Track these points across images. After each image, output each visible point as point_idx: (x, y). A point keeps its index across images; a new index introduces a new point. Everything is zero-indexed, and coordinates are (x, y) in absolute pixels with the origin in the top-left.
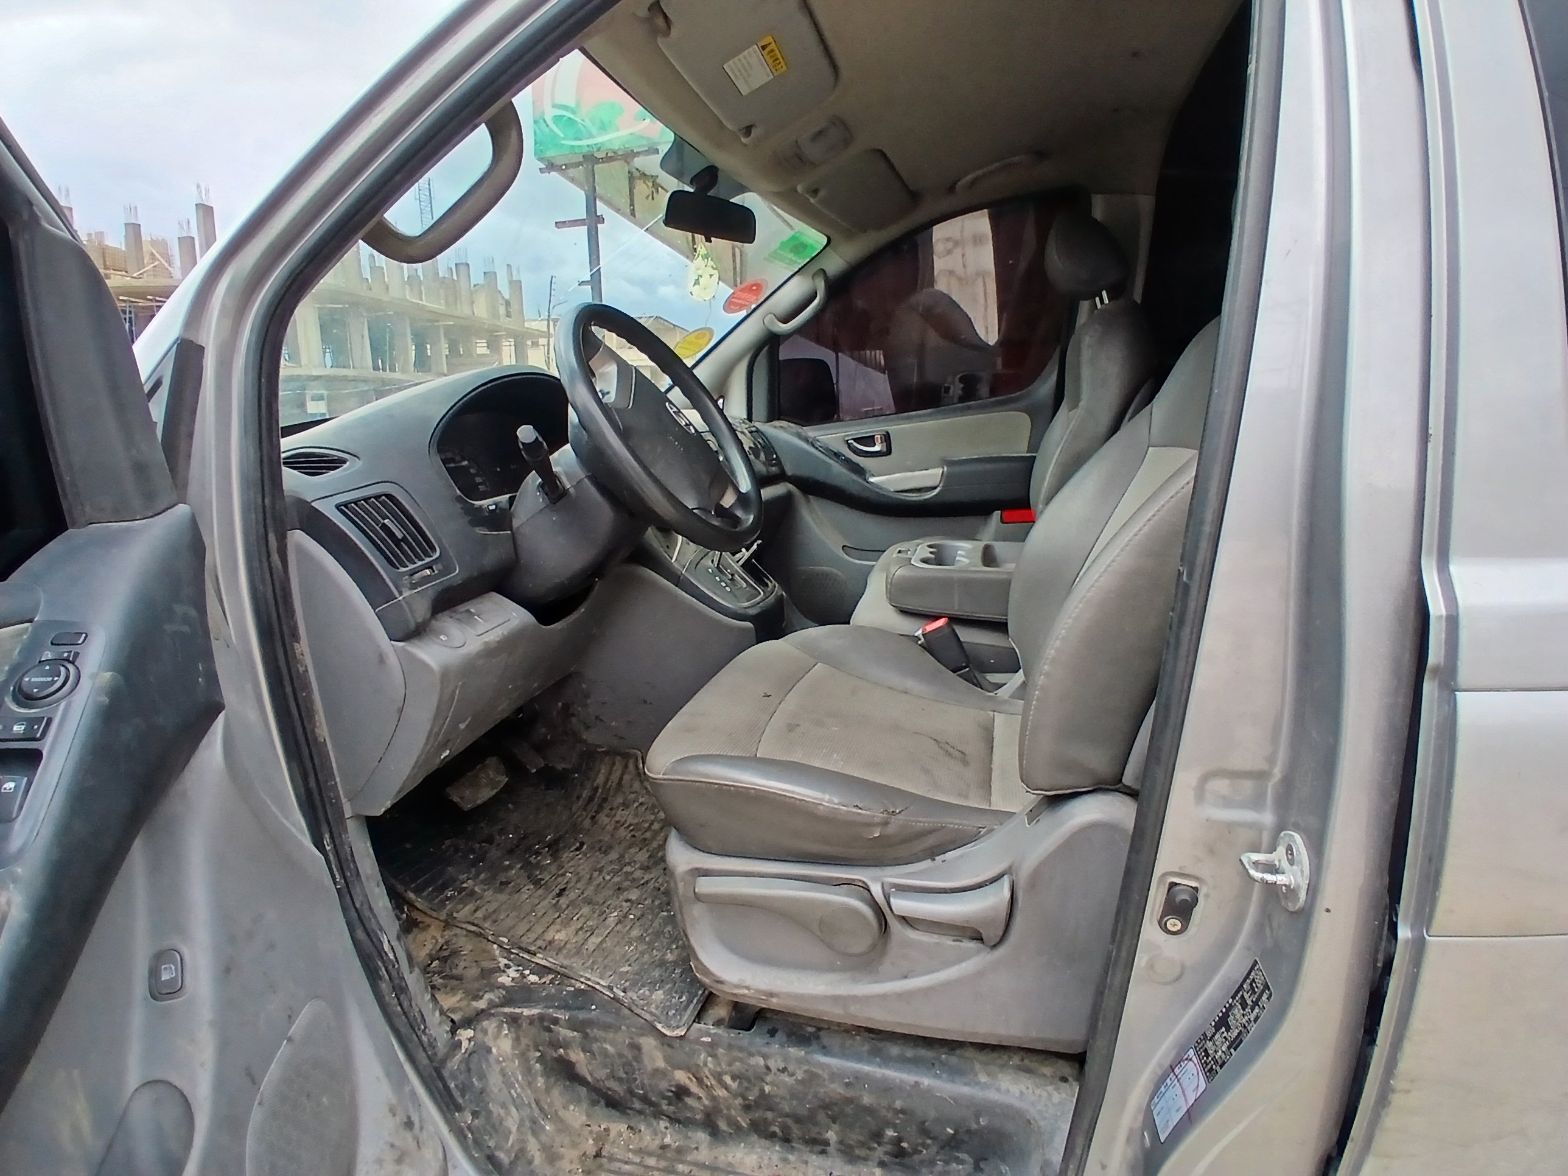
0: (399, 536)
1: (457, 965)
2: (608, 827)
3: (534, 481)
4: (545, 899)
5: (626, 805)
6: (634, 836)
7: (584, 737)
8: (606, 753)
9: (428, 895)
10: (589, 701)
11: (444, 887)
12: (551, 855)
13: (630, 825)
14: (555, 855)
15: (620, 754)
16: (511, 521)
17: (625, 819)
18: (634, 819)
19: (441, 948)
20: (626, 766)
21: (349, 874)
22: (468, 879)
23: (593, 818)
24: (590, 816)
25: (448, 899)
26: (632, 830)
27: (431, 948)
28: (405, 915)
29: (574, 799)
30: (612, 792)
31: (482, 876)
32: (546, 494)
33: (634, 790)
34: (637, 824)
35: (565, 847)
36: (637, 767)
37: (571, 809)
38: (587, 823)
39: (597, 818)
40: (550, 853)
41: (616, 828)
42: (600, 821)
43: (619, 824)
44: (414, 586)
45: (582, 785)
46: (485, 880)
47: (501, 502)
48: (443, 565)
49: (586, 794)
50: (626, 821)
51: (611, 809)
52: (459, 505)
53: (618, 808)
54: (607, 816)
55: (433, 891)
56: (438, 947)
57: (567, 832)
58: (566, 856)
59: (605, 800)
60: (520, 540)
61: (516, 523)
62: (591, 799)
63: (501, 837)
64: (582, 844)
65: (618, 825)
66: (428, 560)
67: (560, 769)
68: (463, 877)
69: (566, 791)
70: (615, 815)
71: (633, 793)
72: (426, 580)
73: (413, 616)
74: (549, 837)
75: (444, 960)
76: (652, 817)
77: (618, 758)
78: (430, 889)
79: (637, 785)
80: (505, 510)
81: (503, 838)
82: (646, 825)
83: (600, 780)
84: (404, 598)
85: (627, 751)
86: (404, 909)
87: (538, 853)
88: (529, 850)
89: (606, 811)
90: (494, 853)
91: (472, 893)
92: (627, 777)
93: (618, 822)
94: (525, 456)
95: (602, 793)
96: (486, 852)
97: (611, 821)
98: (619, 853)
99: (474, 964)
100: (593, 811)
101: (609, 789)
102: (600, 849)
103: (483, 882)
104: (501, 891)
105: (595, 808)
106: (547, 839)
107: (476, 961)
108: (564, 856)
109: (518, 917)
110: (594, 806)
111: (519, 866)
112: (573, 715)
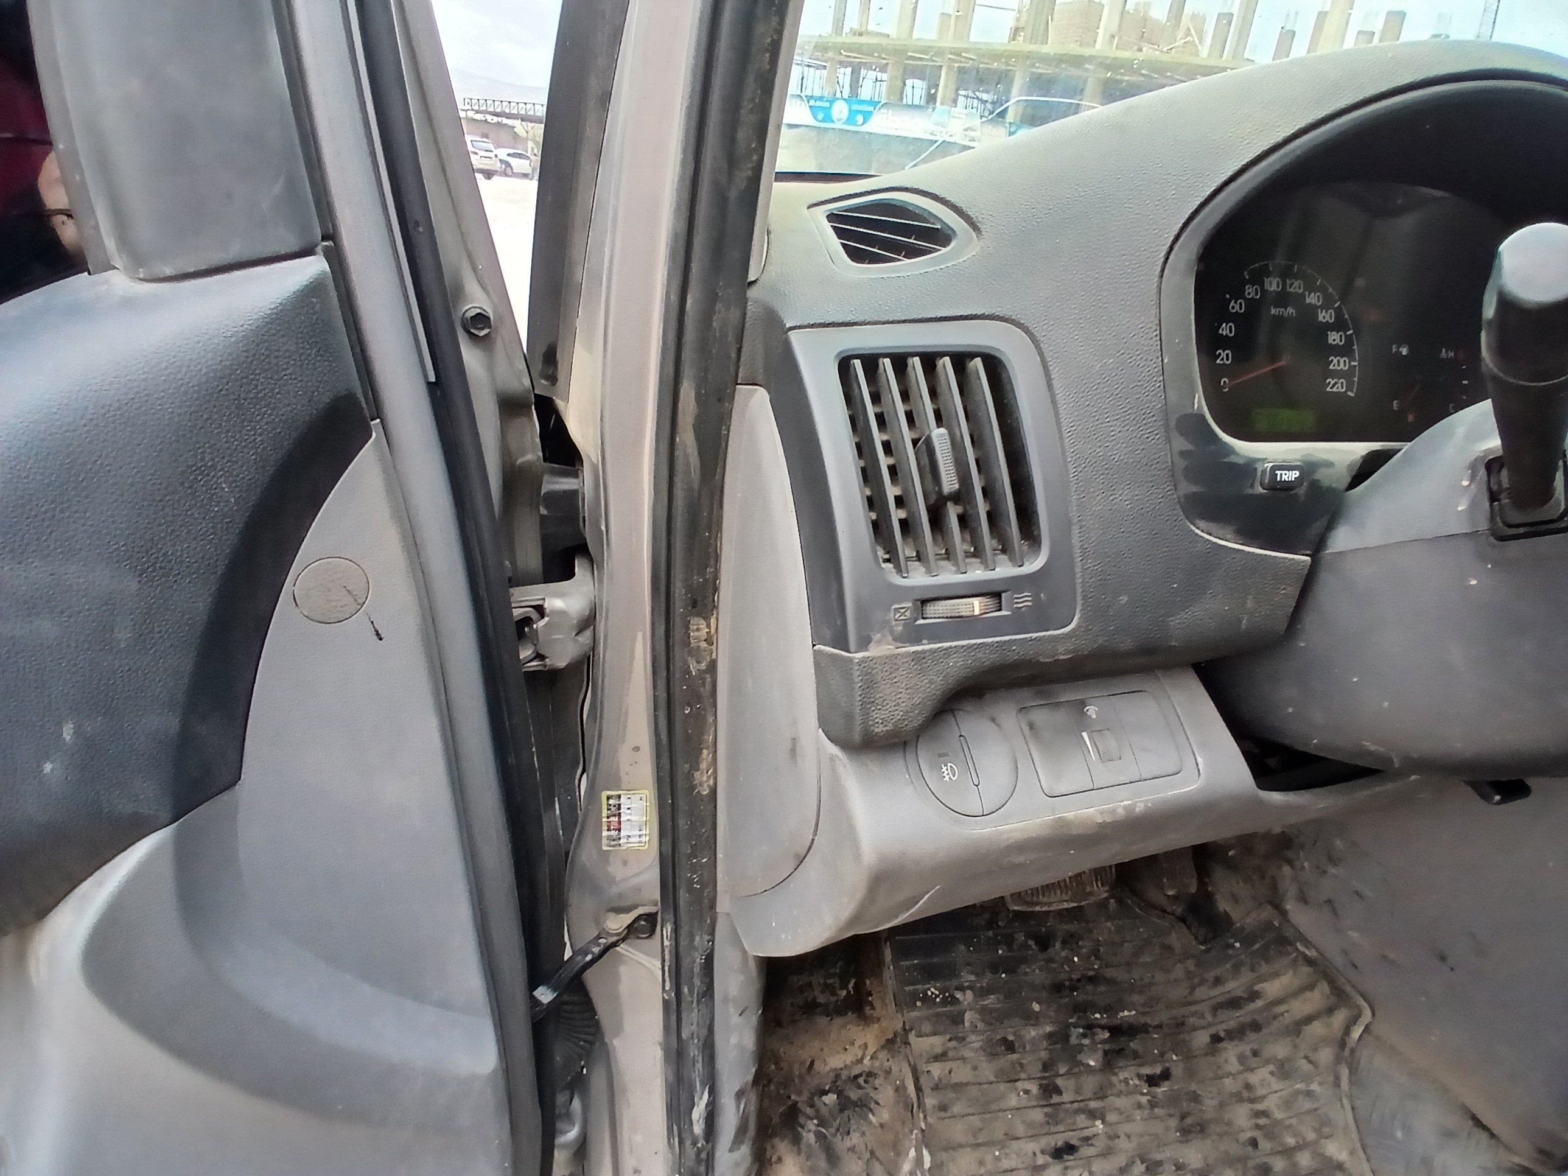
0: (949, 482)
1: (849, 1133)
2: (1227, 1081)
3: (1474, 436)
4: (1033, 1137)
5: (1284, 1070)
6: (1254, 1143)
7: (1288, 907)
8: (1310, 962)
9: (908, 969)
10: (1333, 870)
11: (931, 973)
12: (1106, 1053)
13: (1265, 1114)
14: (1111, 1060)
15: (1332, 983)
16: (1330, 526)
17: (1264, 1092)
18: (1279, 1107)
19: (856, 1077)
20: (1330, 1011)
21: (686, 990)
22: (970, 988)
23: (1216, 1039)
24: (1213, 1031)
25: (926, 999)
26: (1258, 1127)
27: (848, 1062)
28: (844, 993)
29: (1211, 975)
30: (1275, 1026)
31: (991, 1000)
32: (1493, 497)
33: (1313, 1057)
34: (1277, 1123)
35: (1136, 1055)
36: (1347, 1031)
37: (1193, 988)
38: (1202, 1039)
39: (1221, 1045)
40: (1107, 1047)
41: (1238, 1098)
42: (1224, 1056)
43: (1247, 1094)
44: (914, 634)
45: (1237, 968)
46: (992, 1010)
47: (1329, 464)
48: (1036, 598)
49: (1234, 986)
50: (1264, 1097)
51: (1255, 1054)
52: (1181, 443)
53: (1267, 1062)
54: (1241, 1059)
55: (916, 967)
56: (856, 1071)
57: (1160, 1026)
58: (1127, 1074)
59: (1256, 1027)
60: (1327, 587)
61: (1342, 539)
62: (1234, 1003)
63: (1063, 950)
64: (1166, 1075)
65: (1245, 1095)
66: (1004, 570)
67: (1221, 909)
68: (968, 977)
69: (1207, 951)
70: (1252, 1070)
71: (1310, 1062)
72: (963, 625)
73: (866, 714)
74: (1126, 1013)
75: (845, 1104)
76: (1311, 1136)
77: (1324, 987)
78: (916, 962)
79: (1325, 1055)
80: (1331, 491)
81: (1063, 954)
82: (1291, 1141)
83: (1272, 988)
84: (864, 660)
85: (1348, 989)
86: (849, 982)
87: (1090, 1028)
88: (1082, 1009)
89: (1245, 1048)
90: (1035, 973)
91: (957, 1019)
92: (1317, 1028)
93: (1248, 1087)
94: (1485, 353)
95: (1259, 1011)
96: (1024, 960)
97: (1240, 1073)
98: (1205, 1158)
99: (867, 1155)
100: (1224, 1026)
101: (1275, 1018)
102: (1183, 1117)
103: (984, 1011)
104: (993, 1055)
105: (1232, 1024)
106: (1121, 1014)
107: (872, 1153)
108: (1122, 1075)
109: (976, 1132)
110: (1232, 1019)
111: (1049, 1029)
112: (1291, 863)
